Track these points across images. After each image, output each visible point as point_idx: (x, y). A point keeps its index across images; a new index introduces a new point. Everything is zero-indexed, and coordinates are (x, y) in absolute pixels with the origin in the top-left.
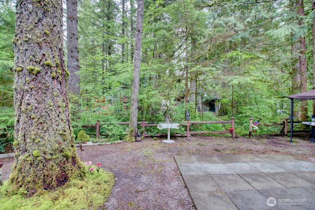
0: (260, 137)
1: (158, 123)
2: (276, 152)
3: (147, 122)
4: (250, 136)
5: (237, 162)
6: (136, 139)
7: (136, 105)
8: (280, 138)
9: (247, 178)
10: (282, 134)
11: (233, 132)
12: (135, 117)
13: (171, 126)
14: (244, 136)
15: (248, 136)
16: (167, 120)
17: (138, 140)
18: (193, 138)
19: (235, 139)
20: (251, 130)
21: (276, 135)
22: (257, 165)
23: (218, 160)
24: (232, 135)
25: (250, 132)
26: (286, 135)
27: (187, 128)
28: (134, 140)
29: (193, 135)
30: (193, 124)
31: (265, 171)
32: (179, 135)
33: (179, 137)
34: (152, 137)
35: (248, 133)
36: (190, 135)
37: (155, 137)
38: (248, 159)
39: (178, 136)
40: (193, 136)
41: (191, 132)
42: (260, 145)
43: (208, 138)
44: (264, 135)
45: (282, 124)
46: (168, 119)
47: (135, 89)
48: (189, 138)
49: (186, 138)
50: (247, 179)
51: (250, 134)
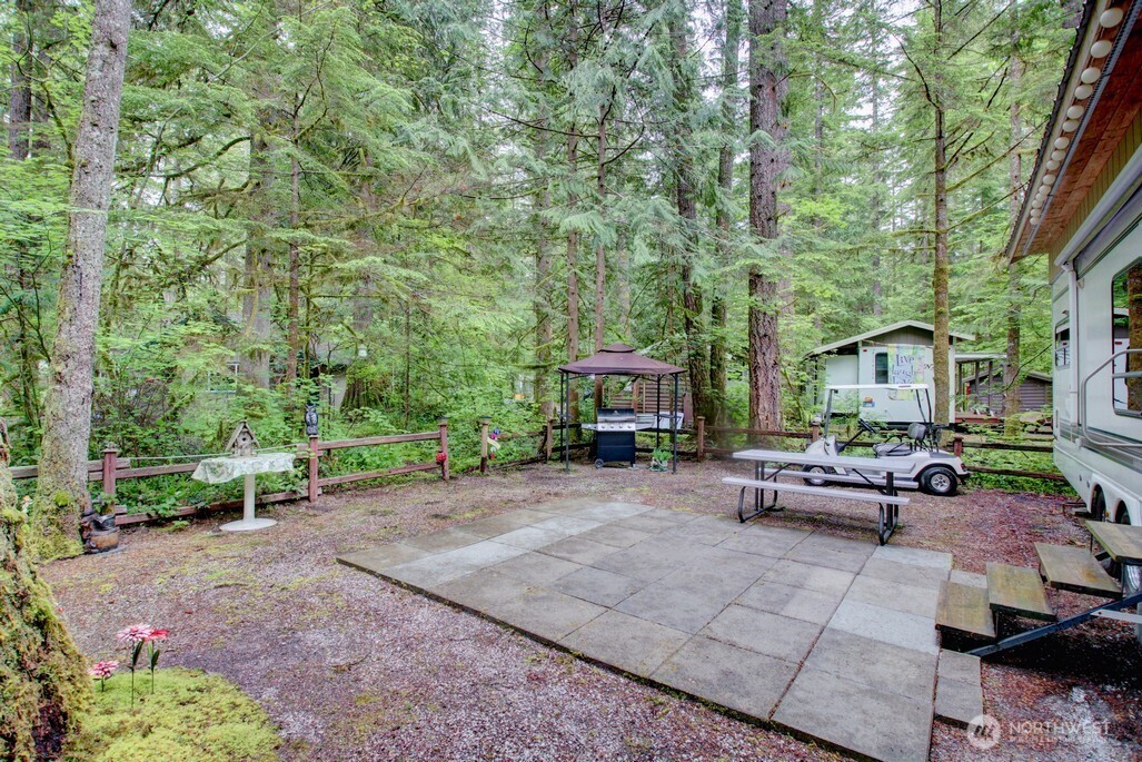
0: (504, 469)
1: (197, 460)
2: (556, 494)
3: (127, 460)
4: (482, 471)
5: (510, 530)
6: (84, 541)
7: (83, 380)
8: (539, 465)
9: (557, 551)
10: (543, 458)
11: (445, 464)
12: (79, 441)
13: (272, 463)
14: (468, 471)
15: (478, 471)
16: (241, 442)
17: (105, 545)
18: (331, 498)
19: (453, 482)
20: (484, 453)
21: (533, 461)
22: (552, 525)
23: (469, 536)
24: (443, 472)
25: (484, 460)
26: (550, 459)
27: (308, 468)
28: (75, 546)
29: (329, 491)
30: (329, 450)
31: (575, 531)
32: (280, 497)
33: (281, 503)
34: (157, 522)
35: (479, 464)
36: (320, 491)
37: (176, 518)
38: (525, 520)
39: (273, 503)
40: (327, 493)
41: (324, 481)
42: (517, 487)
43: (382, 493)
44: (510, 463)
45: (541, 433)
46: (242, 437)
47: (83, 306)
48: (317, 503)
49: (306, 503)
50: (559, 555)
51: (483, 466)
